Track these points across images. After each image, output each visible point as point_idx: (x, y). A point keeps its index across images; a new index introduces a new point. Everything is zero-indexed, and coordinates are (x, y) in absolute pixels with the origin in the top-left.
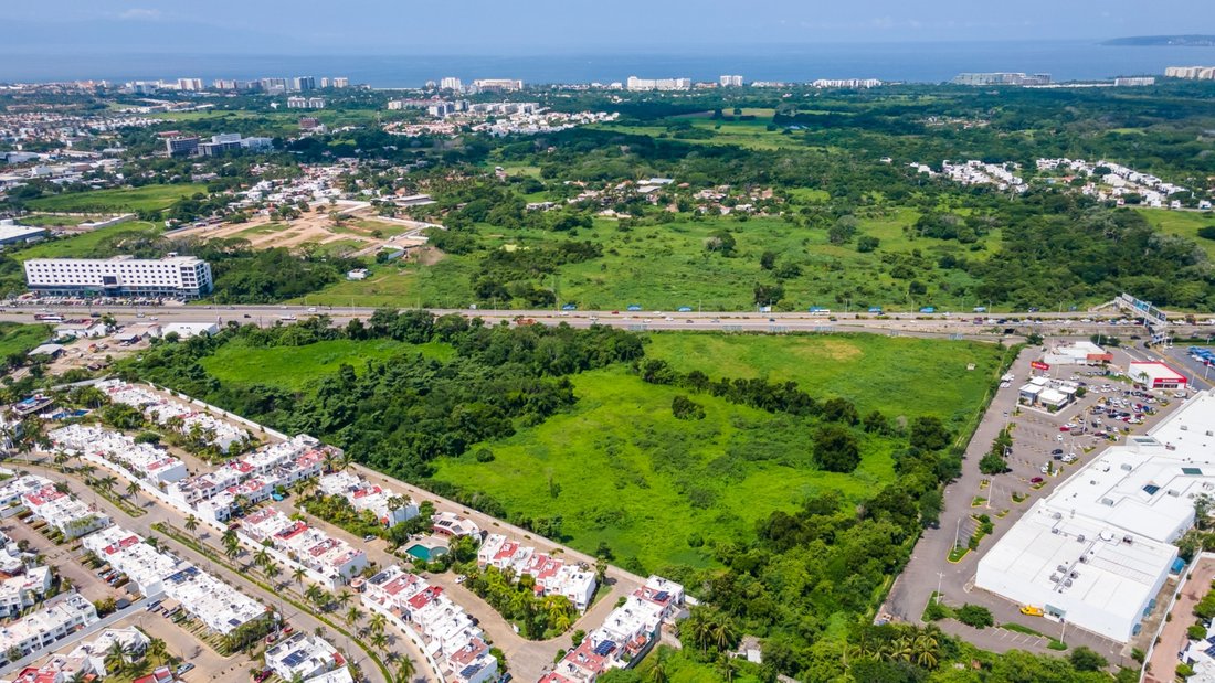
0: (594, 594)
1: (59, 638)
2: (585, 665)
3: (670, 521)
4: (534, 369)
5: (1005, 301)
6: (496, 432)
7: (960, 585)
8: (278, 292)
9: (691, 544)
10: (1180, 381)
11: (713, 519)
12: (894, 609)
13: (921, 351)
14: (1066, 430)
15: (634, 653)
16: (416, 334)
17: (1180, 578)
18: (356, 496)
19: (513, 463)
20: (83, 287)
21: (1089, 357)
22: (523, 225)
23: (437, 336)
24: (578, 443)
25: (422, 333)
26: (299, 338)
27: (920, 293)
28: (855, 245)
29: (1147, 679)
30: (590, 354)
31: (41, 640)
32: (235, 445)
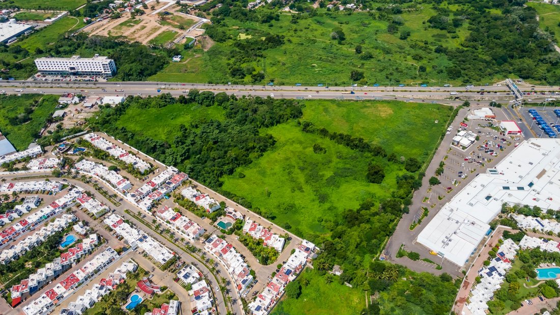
0: (284, 245)
1: (108, 264)
2: (282, 279)
3: (311, 209)
4: (258, 125)
5: (459, 77)
6: (245, 163)
7: (412, 241)
8: (145, 74)
9: (318, 221)
10: (519, 132)
11: (327, 209)
12: (387, 252)
13: (417, 111)
14: (467, 160)
15: (298, 272)
16: (208, 103)
17: (489, 237)
18: (197, 200)
19: (252, 178)
20: (62, 71)
21: (486, 116)
22: (247, 20)
23: (216, 103)
24: (277, 167)
25: (210, 102)
26: (159, 105)
27: (423, 71)
28: (399, 34)
29: (465, 281)
30: (280, 117)
31: (103, 266)
32: (146, 171)
